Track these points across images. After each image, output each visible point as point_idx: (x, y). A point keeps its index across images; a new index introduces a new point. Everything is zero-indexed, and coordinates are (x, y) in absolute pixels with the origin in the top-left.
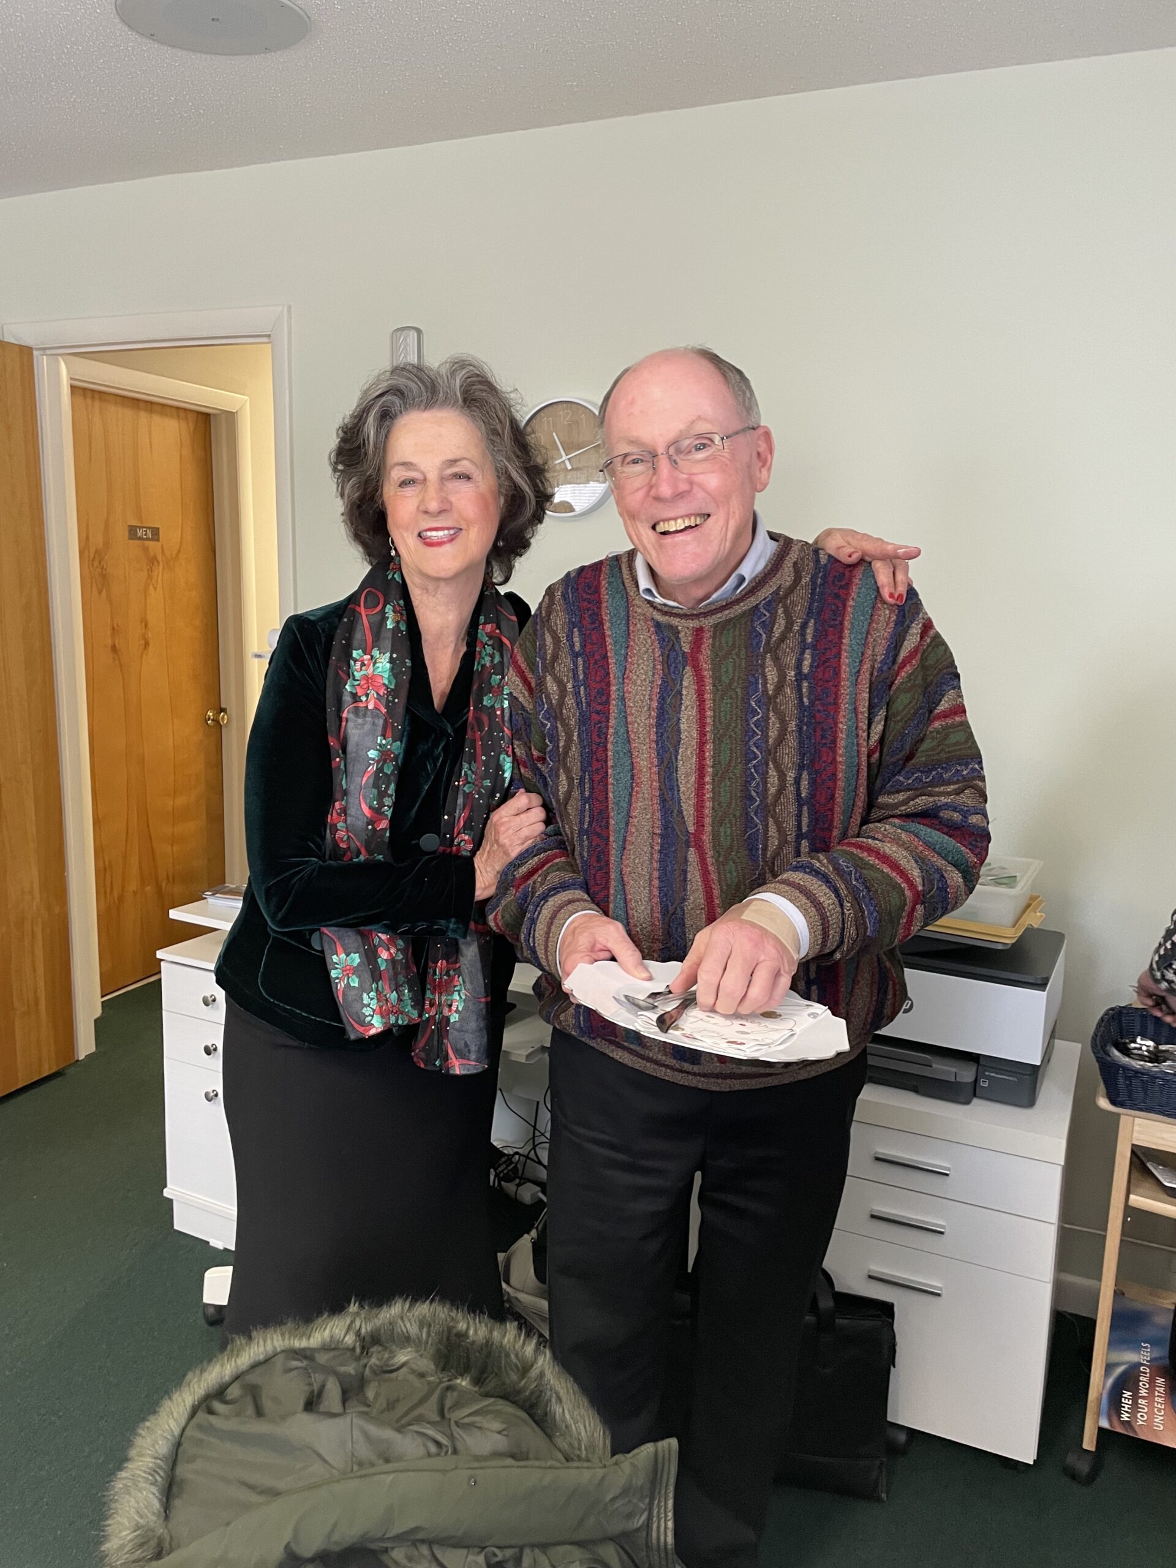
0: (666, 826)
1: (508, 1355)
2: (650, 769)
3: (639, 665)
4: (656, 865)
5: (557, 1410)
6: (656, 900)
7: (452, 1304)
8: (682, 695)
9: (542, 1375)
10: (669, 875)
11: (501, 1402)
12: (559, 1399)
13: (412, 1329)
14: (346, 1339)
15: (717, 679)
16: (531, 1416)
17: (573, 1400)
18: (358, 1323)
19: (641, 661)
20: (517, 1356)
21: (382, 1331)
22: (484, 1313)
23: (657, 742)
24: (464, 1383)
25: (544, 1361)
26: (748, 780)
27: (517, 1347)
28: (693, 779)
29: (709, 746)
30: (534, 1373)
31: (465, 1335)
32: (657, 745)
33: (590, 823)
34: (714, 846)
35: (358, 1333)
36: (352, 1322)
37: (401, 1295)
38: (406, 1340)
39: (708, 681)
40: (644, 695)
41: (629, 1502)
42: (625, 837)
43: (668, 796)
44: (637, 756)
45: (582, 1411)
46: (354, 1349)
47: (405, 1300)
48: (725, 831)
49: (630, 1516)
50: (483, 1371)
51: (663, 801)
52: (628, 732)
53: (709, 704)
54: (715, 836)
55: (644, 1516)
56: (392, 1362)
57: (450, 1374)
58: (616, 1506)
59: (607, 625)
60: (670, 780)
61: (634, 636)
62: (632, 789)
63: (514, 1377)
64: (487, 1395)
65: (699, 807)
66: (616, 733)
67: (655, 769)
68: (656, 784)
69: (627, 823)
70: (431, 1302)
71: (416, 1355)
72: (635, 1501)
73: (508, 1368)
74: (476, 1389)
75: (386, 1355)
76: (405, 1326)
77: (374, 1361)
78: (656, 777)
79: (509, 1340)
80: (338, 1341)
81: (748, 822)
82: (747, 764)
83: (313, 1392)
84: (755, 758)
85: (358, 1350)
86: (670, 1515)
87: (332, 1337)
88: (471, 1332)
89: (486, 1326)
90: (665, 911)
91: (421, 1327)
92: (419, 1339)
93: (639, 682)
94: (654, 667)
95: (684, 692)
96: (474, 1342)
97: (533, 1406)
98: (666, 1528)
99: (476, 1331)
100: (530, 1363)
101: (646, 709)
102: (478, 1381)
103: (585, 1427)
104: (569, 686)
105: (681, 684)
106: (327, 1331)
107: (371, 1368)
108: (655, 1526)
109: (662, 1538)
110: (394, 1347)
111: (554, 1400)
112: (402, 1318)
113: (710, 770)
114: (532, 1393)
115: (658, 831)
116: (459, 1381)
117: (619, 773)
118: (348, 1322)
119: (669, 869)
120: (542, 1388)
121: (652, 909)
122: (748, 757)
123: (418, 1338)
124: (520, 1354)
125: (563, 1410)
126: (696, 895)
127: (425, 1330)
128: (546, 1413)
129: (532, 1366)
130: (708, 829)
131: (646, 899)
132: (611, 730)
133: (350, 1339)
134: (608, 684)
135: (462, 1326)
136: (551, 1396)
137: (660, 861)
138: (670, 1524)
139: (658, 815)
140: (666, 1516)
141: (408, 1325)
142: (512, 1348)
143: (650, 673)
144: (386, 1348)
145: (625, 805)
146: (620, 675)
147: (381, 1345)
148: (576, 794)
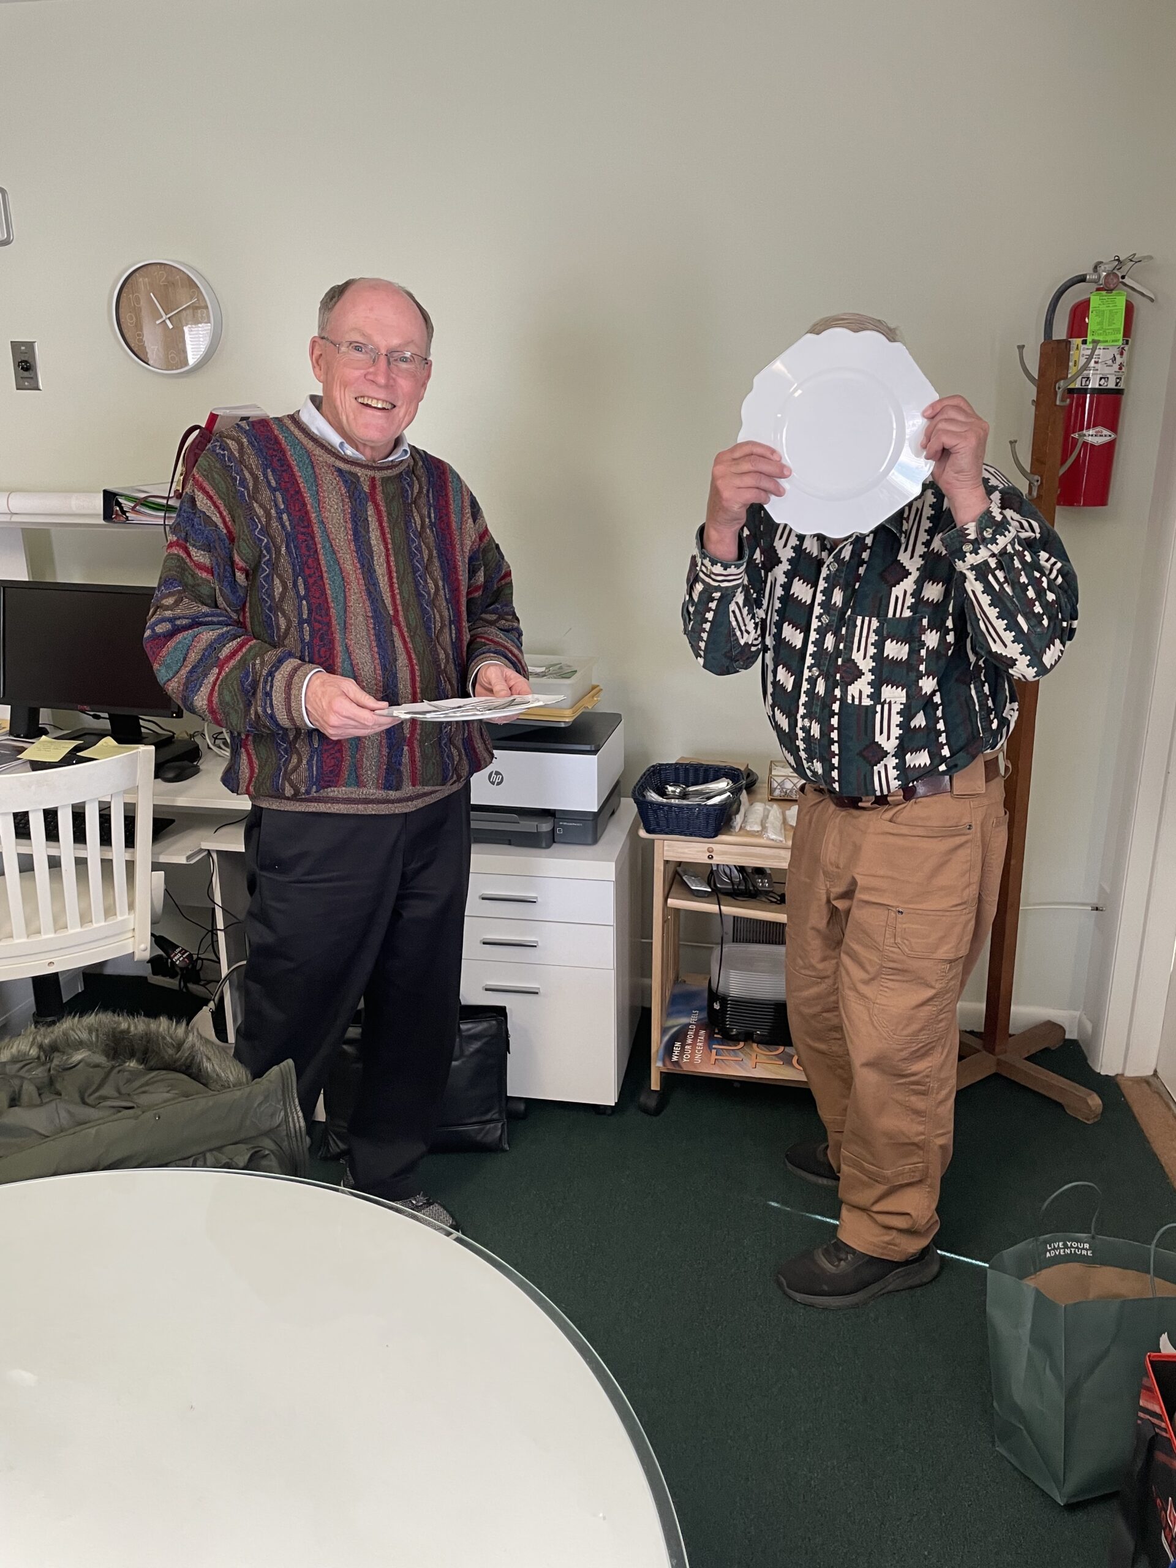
0: (374, 611)
1: (164, 1038)
2: (355, 571)
3: (330, 499)
4: (373, 638)
5: (207, 1065)
6: (377, 661)
7: (114, 1012)
8: (368, 521)
9: (193, 1046)
10: (383, 644)
11: (164, 1072)
12: (209, 1059)
13: (84, 1036)
14: (31, 1052)
15: (389, 514)
16: (189, 1075)
17: (219, 1057)
18: (39, 1038)
19: (331, 496)
20: (171, 1037)
21: (58, 1041)
22: (141, 1015)
23: (357, 552)
24: (132, 1065)
25: (193, 1037)
26: (417, 584)
27: (171, 1032)
28: (386, 578)
29: (392, 559)
30: (186, 1045)
31: (128, 1031)
32: (357, 554)
33: (310, 613)
34: (407, 625)
35: (41, 1047)
36: (34, 1039)
37: (70, 1013)
38: (80, 1045)
39: (384, 514)
40: (339, 520)
41: (270, 1105)
42: (345, 621)
43: (372, 588)
44: (344, 563)
45: (228, 1063)
46: (38, 1058)
47: (74, 1017)
48: (412, 616)
49: (273, 1115)
50: (146, 1052)
51: (369, 593)
52: (332, 546)
53: (387, 530)
54: (406, 618)
55: (282, 1113)
56: (70, 1061)
57: (119, 1060)
58: (262, 1109)
59: (296, 469)
60: (372, 578)
61: (322, 477)
62: (345, 587)
63: (171, 1051)
64: (152, 1069)
65: (393, 597)
66: (324, 547)
67: (359, 571)
68: (362, 582)
69: (345, 612)
70: (96, 1014)
71: (90, 1053)
72: (273, 1104)
73: (165, 1047)
74: (141, 1067)
75: (65, 1058)
76: (77, 1034)
77: (56, 1062)
78: (361, 577)
79: (164, 1027)
80: (25, 1054)
81: (424, 611)
82: (414, 574)
83: (14, 1092)
84: (419, 570)
85: (43, 1058)
86: (298, 1108)
87: (19, 1052)
88: (132, 1029)
89: (144, 1022)
90: (384, 668)
91: (90, 1032)
92: (91, 1042)
93: (332, 510)
94: (343, 500)
95: (370, 519)
96: (135, 1035)
97: (189, 1067)
98: (298, 1117)
99: (136, 1027)
100: (182, 1040)
101: (343, 529)
102: (142, 1061)
103: (231, 1072)
104: (273, 511)
105: (367, 514)
106: (15, 1047)
107: (54, 1068)
108: (290, 1119)
109: (297, 1125)
110: (70, 1051)
111: (205, 1060)
112: (73, 1030)
113: (395, 574)
114: (186, 1059)
115: (370, 615)
116: (127, 1064)
117: (333, 576)
118: (31, 1039)
119: (382, 640)
120: (194, 1054)
121: (375, 667)
122: (415, 570)
123: (89, 1040)
124: (174, 1036)
125: (213, 1065)
126: (402, 657)
127: (94, 1033)
128: (200, 1069)
129: (184, 1042)
130: (401, 613)
131: (370, 661)
132: (319, 546)
133: (34, 1052)
134: (307, 513)
135: (124, 1026)
136: (202, 1058)
137: (375, 635)
138: (300, 1114)
139: (368, 603)
140: (296, 1110)
141: (79, 1033)
142: (166, 1033)
143: (341, 504)
144: (64, 1053)
145: (342, 599)
146: (317, 505)
147: (59, 1051)
148: (291, 593)
